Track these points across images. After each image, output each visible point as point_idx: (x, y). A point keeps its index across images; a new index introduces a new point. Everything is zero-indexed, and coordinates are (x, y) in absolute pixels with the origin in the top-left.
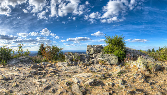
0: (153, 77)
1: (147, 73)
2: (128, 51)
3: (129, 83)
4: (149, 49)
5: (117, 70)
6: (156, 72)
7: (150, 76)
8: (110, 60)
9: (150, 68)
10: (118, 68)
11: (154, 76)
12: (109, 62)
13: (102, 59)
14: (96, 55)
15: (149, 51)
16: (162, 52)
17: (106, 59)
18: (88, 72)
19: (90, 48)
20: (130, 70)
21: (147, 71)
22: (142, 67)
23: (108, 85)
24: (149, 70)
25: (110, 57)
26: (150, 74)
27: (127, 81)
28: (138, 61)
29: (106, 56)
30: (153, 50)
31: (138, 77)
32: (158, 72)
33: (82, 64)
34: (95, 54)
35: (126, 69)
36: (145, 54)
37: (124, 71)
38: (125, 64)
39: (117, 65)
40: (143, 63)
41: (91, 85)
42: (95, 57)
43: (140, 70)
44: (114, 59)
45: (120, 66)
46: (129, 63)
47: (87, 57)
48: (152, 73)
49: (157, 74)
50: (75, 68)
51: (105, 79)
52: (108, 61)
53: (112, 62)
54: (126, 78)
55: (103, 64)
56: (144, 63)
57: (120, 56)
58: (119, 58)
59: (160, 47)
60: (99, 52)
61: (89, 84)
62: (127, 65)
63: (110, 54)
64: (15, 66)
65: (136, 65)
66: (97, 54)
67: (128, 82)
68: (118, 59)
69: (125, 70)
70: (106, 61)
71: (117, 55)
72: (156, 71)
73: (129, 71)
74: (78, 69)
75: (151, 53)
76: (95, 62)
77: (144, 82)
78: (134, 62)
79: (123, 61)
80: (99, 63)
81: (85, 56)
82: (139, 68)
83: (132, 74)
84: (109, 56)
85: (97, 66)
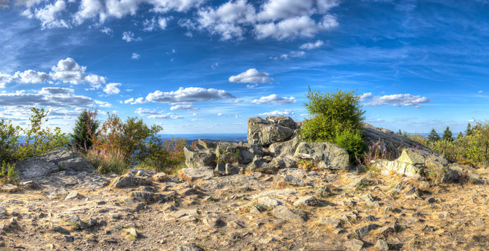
0: (437, 192)
1: (423, 185)
2: (372, 134)
3: (385, 200)
4: (433, 131)
5: (350, 180)
6: (446, 185)
7: (430, 190)
8: (327, 159)
9: (430, 177)
10: (354, 176)
11: (440, 192)
12: (326, 163)
13: (308, 156)
14: (280, 147)
15: (434, 137)
16: (472, 140)
17: (318, 154)
18: (282, 186)
19: (260, 125)
20: (382, 181)
21: (424, 180)
22: (412, 173)
23: (343, 204)
24: (429, 180)
25: (327, 150)
26: (431, 186)
27: (381, 198)
28: (400, 159)
29: (316, 149)
30: (448, 135)
31: (403, 191)
32: (451, 185)
33: (254, 170)
34: (278, 145)
35: (372, 177)
36: (420, 144)
37: (370, 182)
38: (368, 169)
39: (348, 172)
40: (415, 165)
41: (310, 205)
42: (278, 152)
43: (406, 179)
44: (338, 156)
45: (354, 173)
46: (378, 165)
47: (255, 153)
48: (435, 185)
49: (448, 189)
50: (241, 180)
51: (330, 195)
52: (323, 159)
53: (334, 163)
54: (377, 193)
55: (309, 169)
56: (417, 164)
57: (351, 147)
58: (350, 153)
59: (469, 125)
60: (288, 138)
61: (306, 204)
62: (373, 170)
63: (326, 143)
64: (46, 184)
65: (395, 169)
66: (281, 144)
67: (384, 198)
68: (348, 156)
69: (371, 179)
70: (319, 161)
71: (344, 145)
72: (445, 181)
73: (380, 183)
74: (251, 183)
75: (438, 144)
76: (288, 165)
77: (416, 198)
78: (390, 163)
79: (362, 160)
80: (300, 166)
81: (251, 151)
82: (404, 176)
83: (389, 187)
84: (325, 147)
85: (297, 173)
